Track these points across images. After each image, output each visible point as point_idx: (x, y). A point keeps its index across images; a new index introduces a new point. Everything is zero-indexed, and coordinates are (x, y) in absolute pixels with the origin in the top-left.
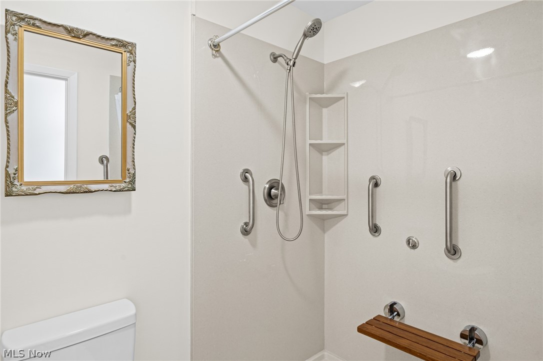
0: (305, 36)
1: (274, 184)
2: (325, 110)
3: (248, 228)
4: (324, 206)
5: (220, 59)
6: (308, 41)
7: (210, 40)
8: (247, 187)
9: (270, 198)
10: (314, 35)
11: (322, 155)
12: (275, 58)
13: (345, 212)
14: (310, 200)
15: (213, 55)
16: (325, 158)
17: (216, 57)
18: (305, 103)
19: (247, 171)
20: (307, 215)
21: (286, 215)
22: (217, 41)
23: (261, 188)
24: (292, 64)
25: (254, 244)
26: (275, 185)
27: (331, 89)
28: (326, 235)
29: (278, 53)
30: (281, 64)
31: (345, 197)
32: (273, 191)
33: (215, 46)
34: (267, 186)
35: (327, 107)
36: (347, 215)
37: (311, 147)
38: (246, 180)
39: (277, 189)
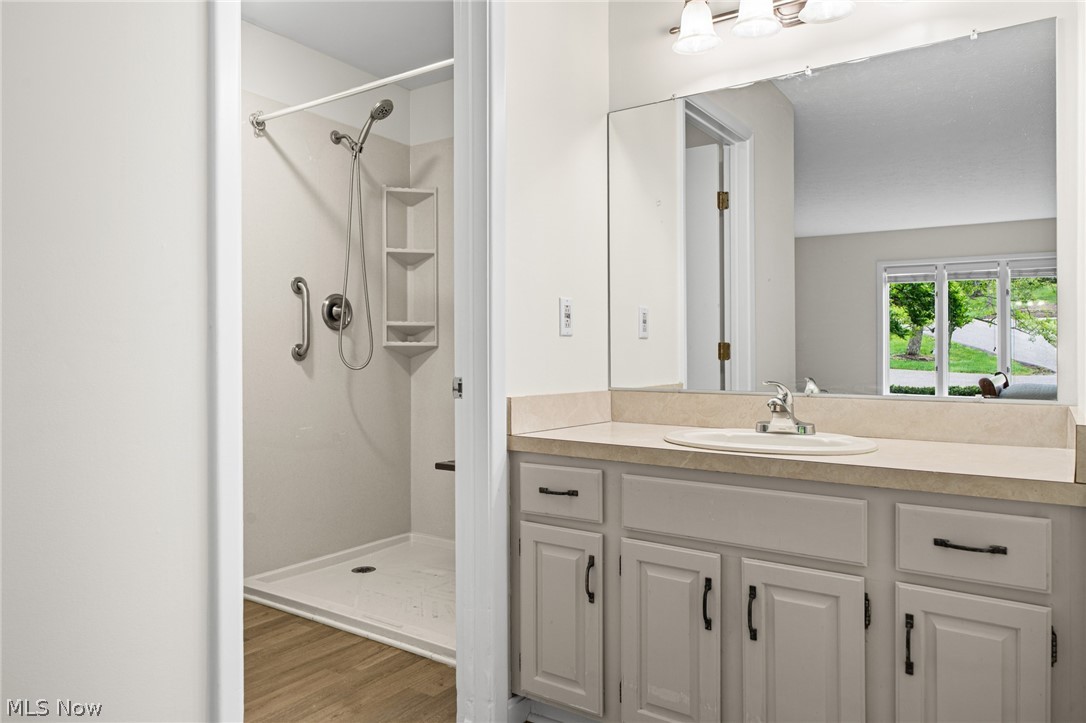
0: (373, 117)
1: (335, 301)
2: (410, 209)
3: (302, 351)
4: (409, 338)
5: (264, 139)
6: (377, 124)
7: (252, 115)
8: (300, 300)
9: (331, 318)
10: (384, 117)
11: (406, 269)
12: (337, 139)
13: (434, 344)
14: (388, 327)
15: (255, 133)
16: (410, 274)
17: (259, 135)
18: (382, 197)
19: (299, 280)
20: (385, 347)
21: (354, 343)
22: (261, 118)
23: (319, 303)
24: (358, 149)
25: (310, 372)
26: (338, 301)
27: (418, 182)
28: (413, 378)
29: (341, 133)
30: (345, 145)
31: (433, 323)
32: (335, 308)
33: (258, 123)
34: (327, 303)
35: (412, 205)
36: (436, 347)
37: (390, 259)
38: (298, 291)
39: (340, 307)
